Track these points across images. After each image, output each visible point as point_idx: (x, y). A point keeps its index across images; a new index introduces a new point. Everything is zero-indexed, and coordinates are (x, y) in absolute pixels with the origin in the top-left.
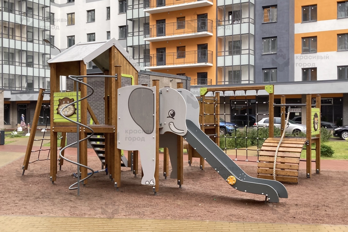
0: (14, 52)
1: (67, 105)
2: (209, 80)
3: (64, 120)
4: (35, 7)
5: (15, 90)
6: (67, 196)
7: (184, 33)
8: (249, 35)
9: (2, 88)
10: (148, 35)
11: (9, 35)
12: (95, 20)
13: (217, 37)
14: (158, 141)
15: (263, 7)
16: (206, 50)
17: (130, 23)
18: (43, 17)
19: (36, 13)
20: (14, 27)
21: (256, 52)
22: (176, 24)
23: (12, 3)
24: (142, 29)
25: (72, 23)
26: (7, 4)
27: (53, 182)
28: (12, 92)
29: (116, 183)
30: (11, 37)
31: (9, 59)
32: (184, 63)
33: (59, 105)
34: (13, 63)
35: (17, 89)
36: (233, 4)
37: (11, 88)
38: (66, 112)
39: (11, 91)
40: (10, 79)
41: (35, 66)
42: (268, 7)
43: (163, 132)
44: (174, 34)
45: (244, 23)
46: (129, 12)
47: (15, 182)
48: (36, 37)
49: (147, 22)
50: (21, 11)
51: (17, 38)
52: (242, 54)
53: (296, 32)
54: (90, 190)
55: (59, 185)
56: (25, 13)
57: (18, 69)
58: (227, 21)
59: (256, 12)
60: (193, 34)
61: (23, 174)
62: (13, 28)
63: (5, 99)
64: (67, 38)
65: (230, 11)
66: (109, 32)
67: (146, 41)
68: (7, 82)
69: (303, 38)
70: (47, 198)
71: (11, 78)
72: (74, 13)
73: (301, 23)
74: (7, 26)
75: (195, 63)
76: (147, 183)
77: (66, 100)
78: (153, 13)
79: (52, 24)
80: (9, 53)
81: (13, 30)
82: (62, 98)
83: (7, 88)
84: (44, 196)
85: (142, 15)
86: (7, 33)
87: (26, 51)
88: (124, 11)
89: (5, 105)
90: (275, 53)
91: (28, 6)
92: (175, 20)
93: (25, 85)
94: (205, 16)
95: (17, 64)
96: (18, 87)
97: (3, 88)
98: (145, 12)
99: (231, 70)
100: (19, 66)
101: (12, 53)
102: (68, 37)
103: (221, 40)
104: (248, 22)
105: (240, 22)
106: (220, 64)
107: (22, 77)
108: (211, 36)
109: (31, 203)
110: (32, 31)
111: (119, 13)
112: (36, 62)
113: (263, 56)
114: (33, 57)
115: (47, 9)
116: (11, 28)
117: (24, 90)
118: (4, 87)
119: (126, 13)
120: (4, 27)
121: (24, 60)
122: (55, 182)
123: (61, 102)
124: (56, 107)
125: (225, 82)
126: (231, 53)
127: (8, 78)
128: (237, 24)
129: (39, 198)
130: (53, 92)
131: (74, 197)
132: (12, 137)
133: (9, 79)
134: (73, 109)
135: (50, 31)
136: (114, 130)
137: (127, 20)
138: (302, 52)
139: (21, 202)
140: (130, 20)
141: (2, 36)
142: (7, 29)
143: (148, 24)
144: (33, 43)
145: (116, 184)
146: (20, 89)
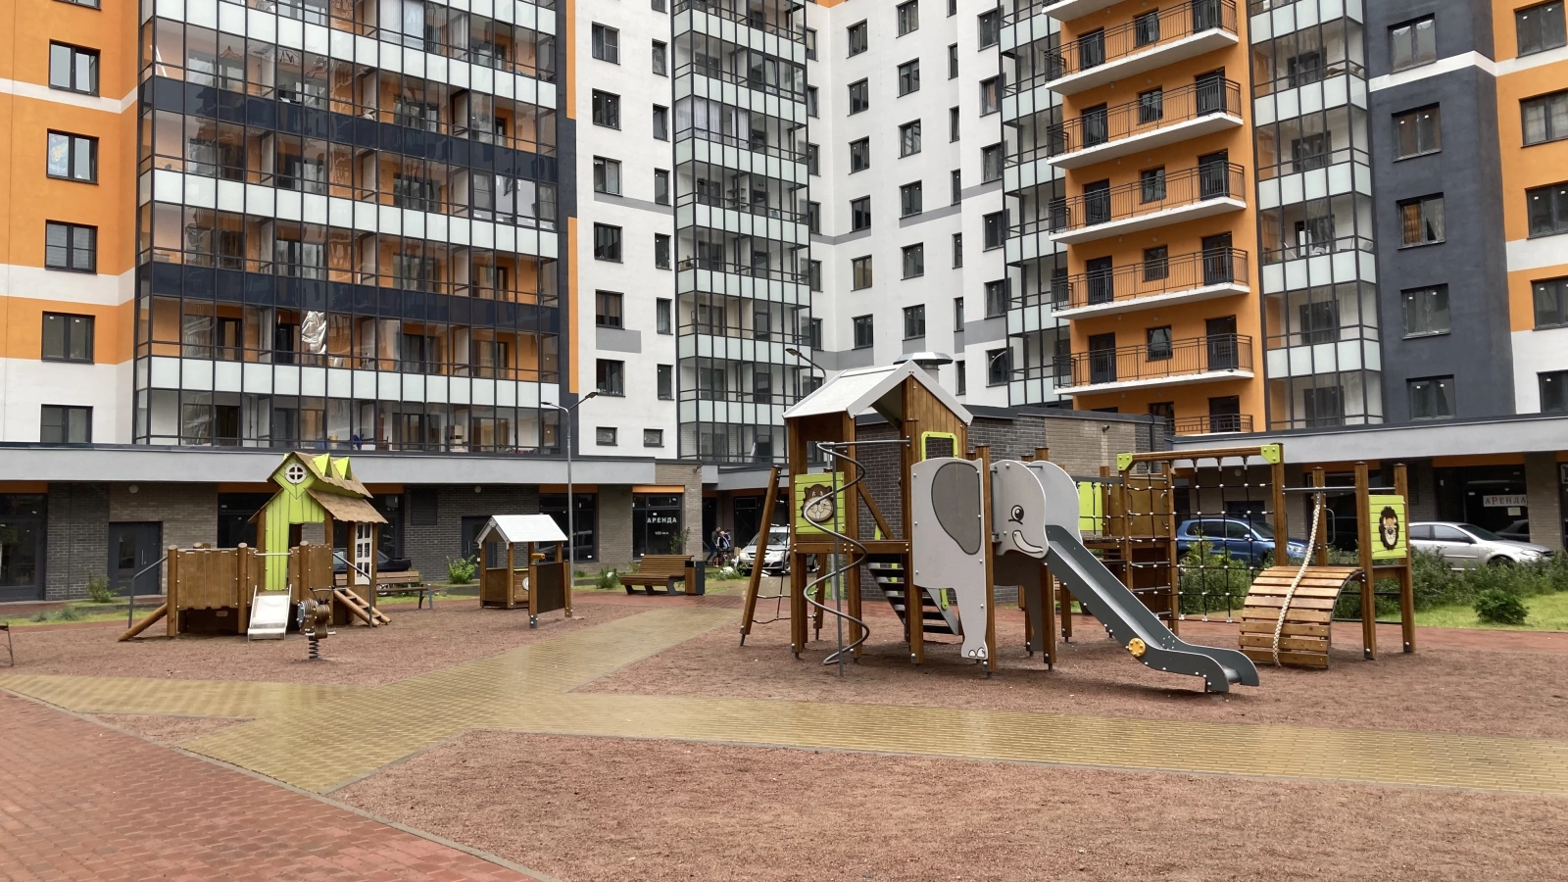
0: (724, 368)
1: (818, 499)
2: (1244, 419)
3: (813, 530)
4: (774, 250)
5: (729, 464)
6: (821, 677)
7: (1164, 290)
8: (1359, 286)
9: (698, 458)
10: (1066, 303)
11: (711, 326)
12: (923, 271)
13: (1263, 296)
14: (991, 568)
15: (1398, 202)
16: (1228, 336)
17: (1015, 274)
18: (792, 275)
19: (775, 265)
20: (723, 305)
21: (1385, 333)
22: (1140, 269)
23: (718, 246)
24: (1047, 287)
25: (864, 284)
26: (706, 248)
27: (797, 654)
28: (721, 467)
29: (913, 655)
30: (715, 330)
31: (712, 384)
32: (1168, 374)
33: (805, 500)
34: (723, 396)
35: (732, 460)
36: (1305, 202)
37: (718, 459)
38: (818, 513)
39: (719, 466)
40: (717, 435)
41: (775, 399)
42: (1416, 201)
43: (1002, 551)
44: (1135, 295)
45: (1342, 251)
46: (1012, 244)
47: (727, 657)
48: (776, 327)
49: (1059, 267)
50: (740, 266)
51: (731, 332)
52: (1342, 338)
53: (1512, 266)
54: (866, 669)
55: (808, 661)
56: (748, 268)
57: (735, 408)
58: (1290, 248)
59: (1378, 219)
60: (1192, 292)
61: (742, 644)
62: (720, 308)
63: (703, 484)
64: (852, 322)
65: (1299, 219)
66: (959, 301)
67: (1060, 320)
68: (709, 444)
69: (1535, 283)
70: (782, 679)
71: (718, 431)
72: (870, 257)
73: (1528, 239)
74: (708, 303)
75: (1199, 373)
76: (972, 654)
77: (818, 489)
78: (1075, 242)
79: (814, 290)
80: (712, 370)
81: (722, 313)
82: (810, 486)
83: (710, 459)
84: (778, 675)
85: (1047, 249)
86: (708, 323)
87: (754, 363)
88: (999, 243)
89: (704, 500)
90: (1444, 331)
91: (756, 249)
92: (1139, 259)
93: (752, 449)
94: (1225, 240)
95: (732, 397)
96: (735, 454)
97: (701, 458)
98: (1055, 242)
99: (1311, 387)
100: (737, 401)
101: (719, 370)
102: (855, 319)
103: (1275, 305)
104: (1353, 247)
105: (1328, 251)
106: (1277, 370)
107: (745, 428)
108: (1246, 294)
109: (753, 683)
110: (766, 311)
111: (986, 247)
112: (777, 389)
113: (1407, 342)
114: (769, 378)
115: (803, 254)
116: (715, 307)
117: (750, 460)
118: (702, 455)
119: (1005, 248)
120: (701, 305)
121: (749, 387)
122: (800, 655)
123: (808, 492)
124: (799, 504)
125: (1292, 421)
126: (1309, 340)
127: (711, 432)
128: (1321, 255)
129: (768, 677)
130: (795, 474)
131: (833, 678)
132: (721, 579)
133: (714, 435)
134: (830, 508)
135: (810, 307)
136: (907, 547)
137: (1006, 265)
138: (1536, 325)
139: (736, 683)
140: (1014, 264)
141: (696, 330)
142: (708, 309)
143: (1065, 270)
144: (770, 342)
145: (914, 657)
146: (740, 460)
